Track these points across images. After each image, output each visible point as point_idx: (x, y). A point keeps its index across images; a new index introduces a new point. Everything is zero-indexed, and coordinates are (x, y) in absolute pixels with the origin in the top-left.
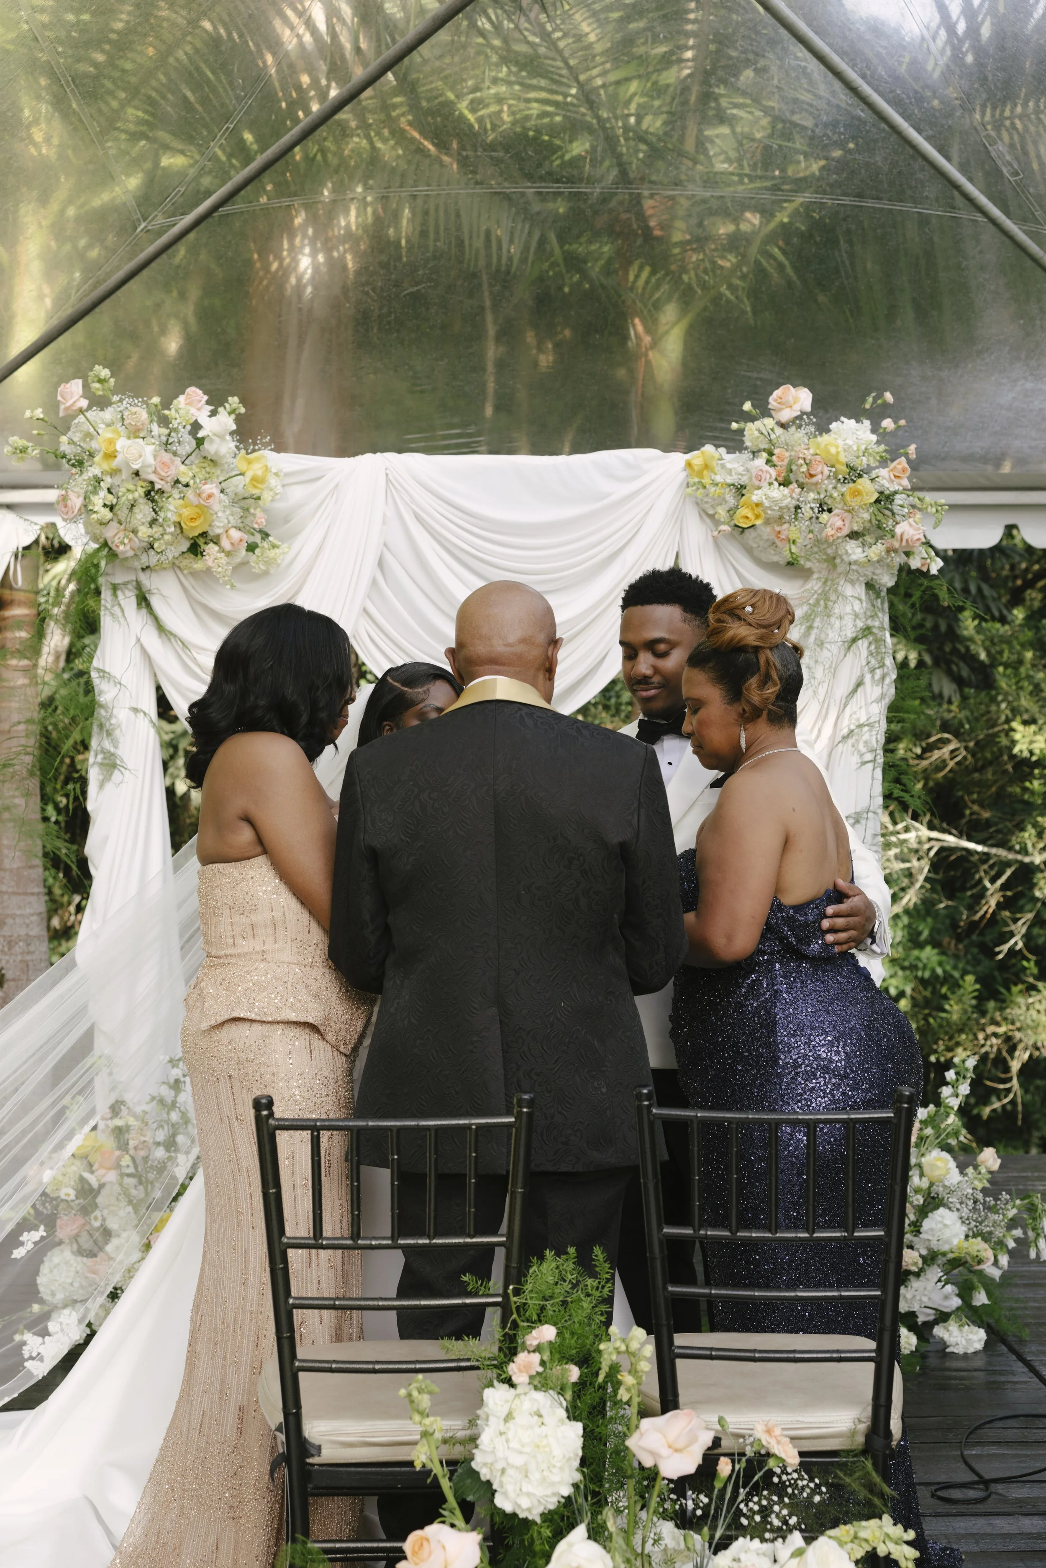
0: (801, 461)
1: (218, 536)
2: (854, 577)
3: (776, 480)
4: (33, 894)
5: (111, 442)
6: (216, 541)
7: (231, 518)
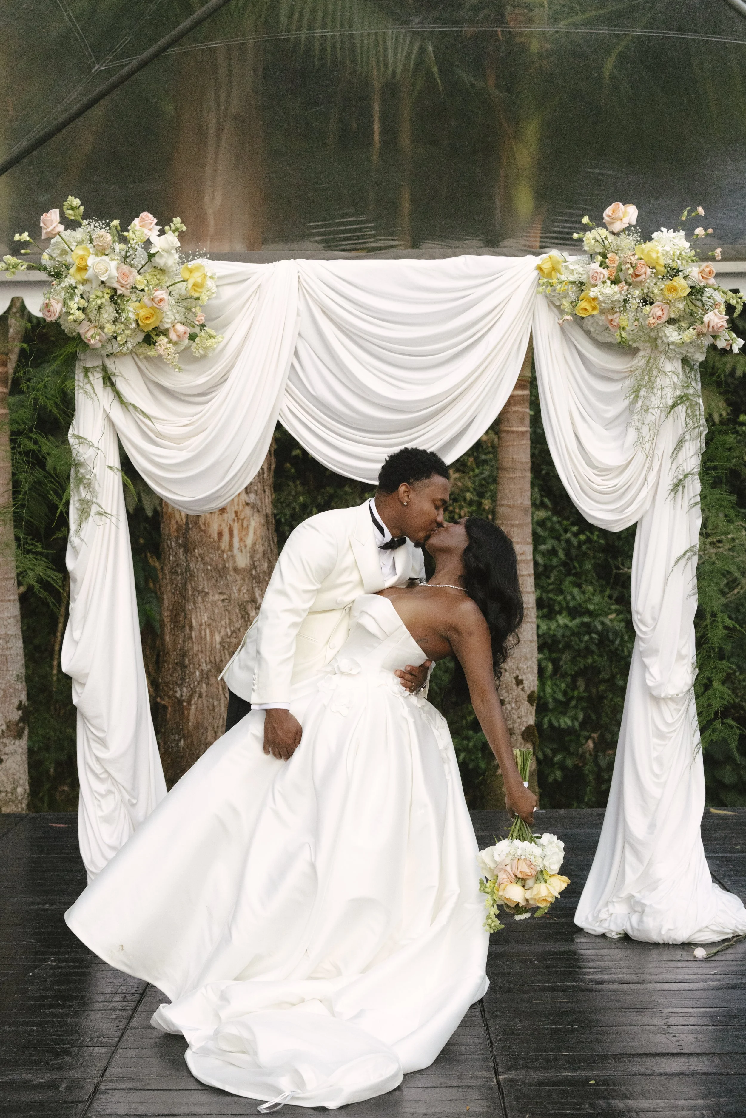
0: (628, 265)
1: (167, 330)
2: (672, 355)
3: (609, 279)
4: (9, 601)
5: (82, 258)
6: (165, 333)
7: (177, 316)
